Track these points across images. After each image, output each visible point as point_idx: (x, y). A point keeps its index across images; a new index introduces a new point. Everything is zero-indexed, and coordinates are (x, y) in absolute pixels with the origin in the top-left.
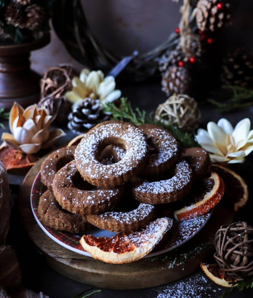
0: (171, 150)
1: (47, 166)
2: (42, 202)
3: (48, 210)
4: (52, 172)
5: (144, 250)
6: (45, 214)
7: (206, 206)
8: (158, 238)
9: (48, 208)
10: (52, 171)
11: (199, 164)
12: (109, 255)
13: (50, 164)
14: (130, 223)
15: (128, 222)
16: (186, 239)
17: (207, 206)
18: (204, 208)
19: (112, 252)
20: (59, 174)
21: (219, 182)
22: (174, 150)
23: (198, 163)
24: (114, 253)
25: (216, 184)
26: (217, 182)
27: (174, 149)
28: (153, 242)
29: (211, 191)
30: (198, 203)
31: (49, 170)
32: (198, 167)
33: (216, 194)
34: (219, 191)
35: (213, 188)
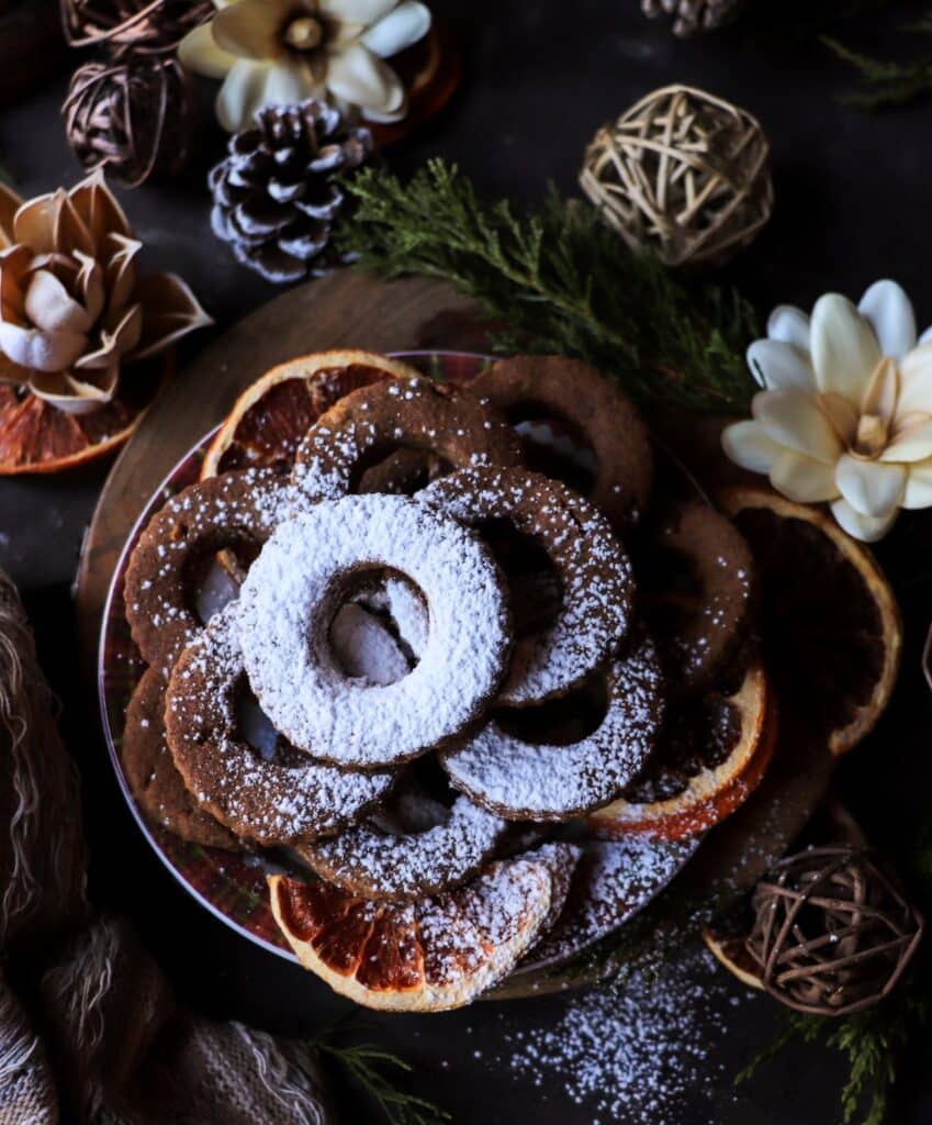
0: (601, 629)
1: (147, 584)
2: (134, 734)
3: (153, 776)
4: (164, 613)
5: (446, 996)
6: (145, 790)
7: (687, 819)
8: (497, 971)
9: (156, 767)
10: (166, 605)
11: (704, 647)
12: (343, 982)
13: (155, 570)
14: (415, 892)
15: (410, 888)
16: (597, 935)
17: (690, 822)
18: (677, 825)
19: (353, 976)
20: (186, 675)
21: (757, 736)
22: (613, 631)
23: (702, 642)
24: (358, 984)
25: (745, 742)
26: (749, 733)
27: (613, 626)
28: (479, 981)
29: (719, 770)
30: (662, 805)
31: (155, 603)
32: (699, 662)
33: (731, 783)
34: (745, 774)
35: (730, 759)
